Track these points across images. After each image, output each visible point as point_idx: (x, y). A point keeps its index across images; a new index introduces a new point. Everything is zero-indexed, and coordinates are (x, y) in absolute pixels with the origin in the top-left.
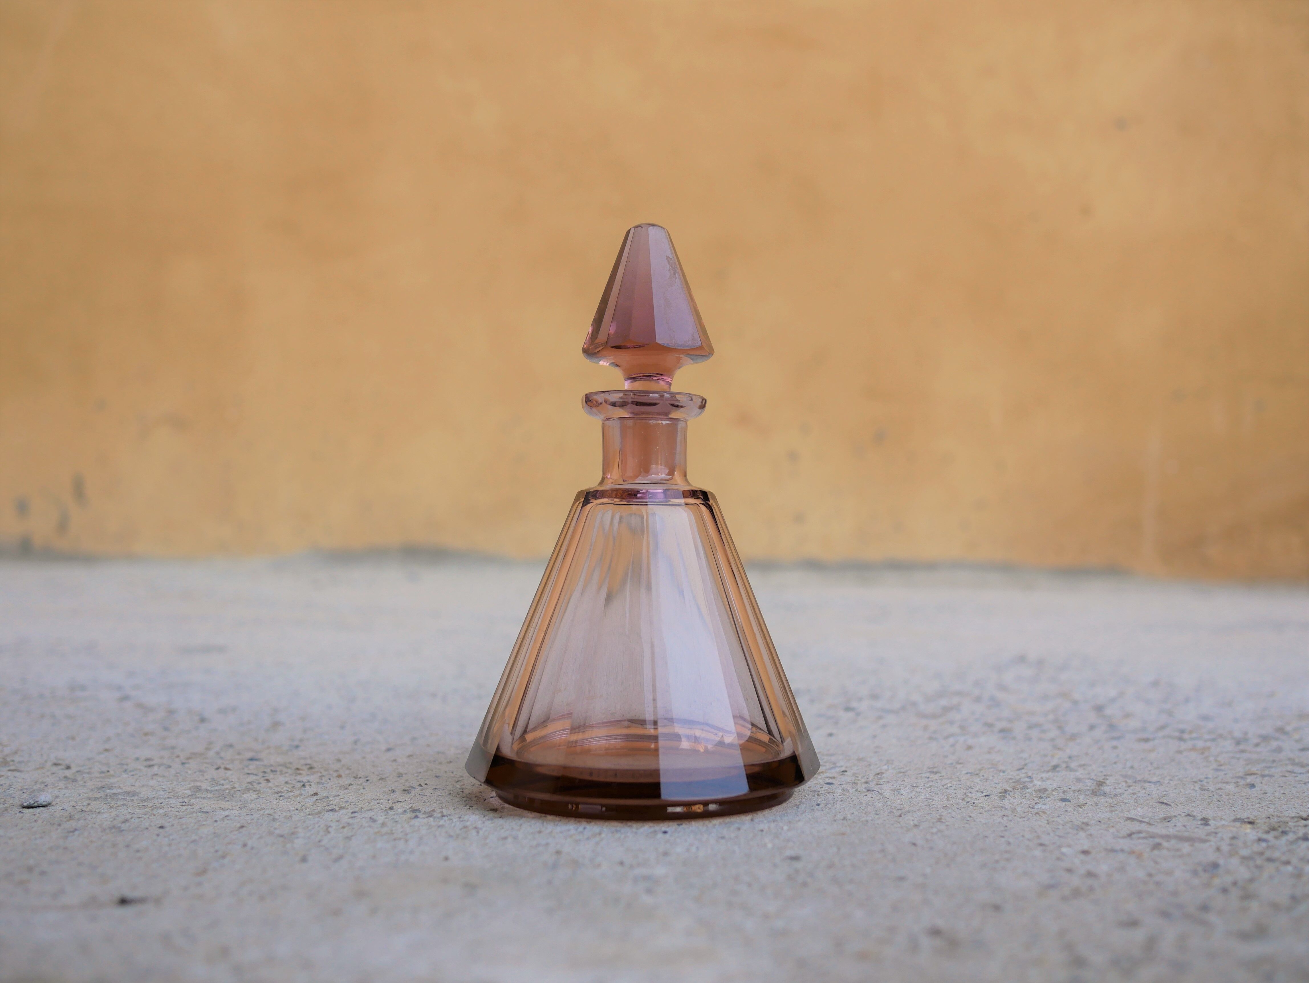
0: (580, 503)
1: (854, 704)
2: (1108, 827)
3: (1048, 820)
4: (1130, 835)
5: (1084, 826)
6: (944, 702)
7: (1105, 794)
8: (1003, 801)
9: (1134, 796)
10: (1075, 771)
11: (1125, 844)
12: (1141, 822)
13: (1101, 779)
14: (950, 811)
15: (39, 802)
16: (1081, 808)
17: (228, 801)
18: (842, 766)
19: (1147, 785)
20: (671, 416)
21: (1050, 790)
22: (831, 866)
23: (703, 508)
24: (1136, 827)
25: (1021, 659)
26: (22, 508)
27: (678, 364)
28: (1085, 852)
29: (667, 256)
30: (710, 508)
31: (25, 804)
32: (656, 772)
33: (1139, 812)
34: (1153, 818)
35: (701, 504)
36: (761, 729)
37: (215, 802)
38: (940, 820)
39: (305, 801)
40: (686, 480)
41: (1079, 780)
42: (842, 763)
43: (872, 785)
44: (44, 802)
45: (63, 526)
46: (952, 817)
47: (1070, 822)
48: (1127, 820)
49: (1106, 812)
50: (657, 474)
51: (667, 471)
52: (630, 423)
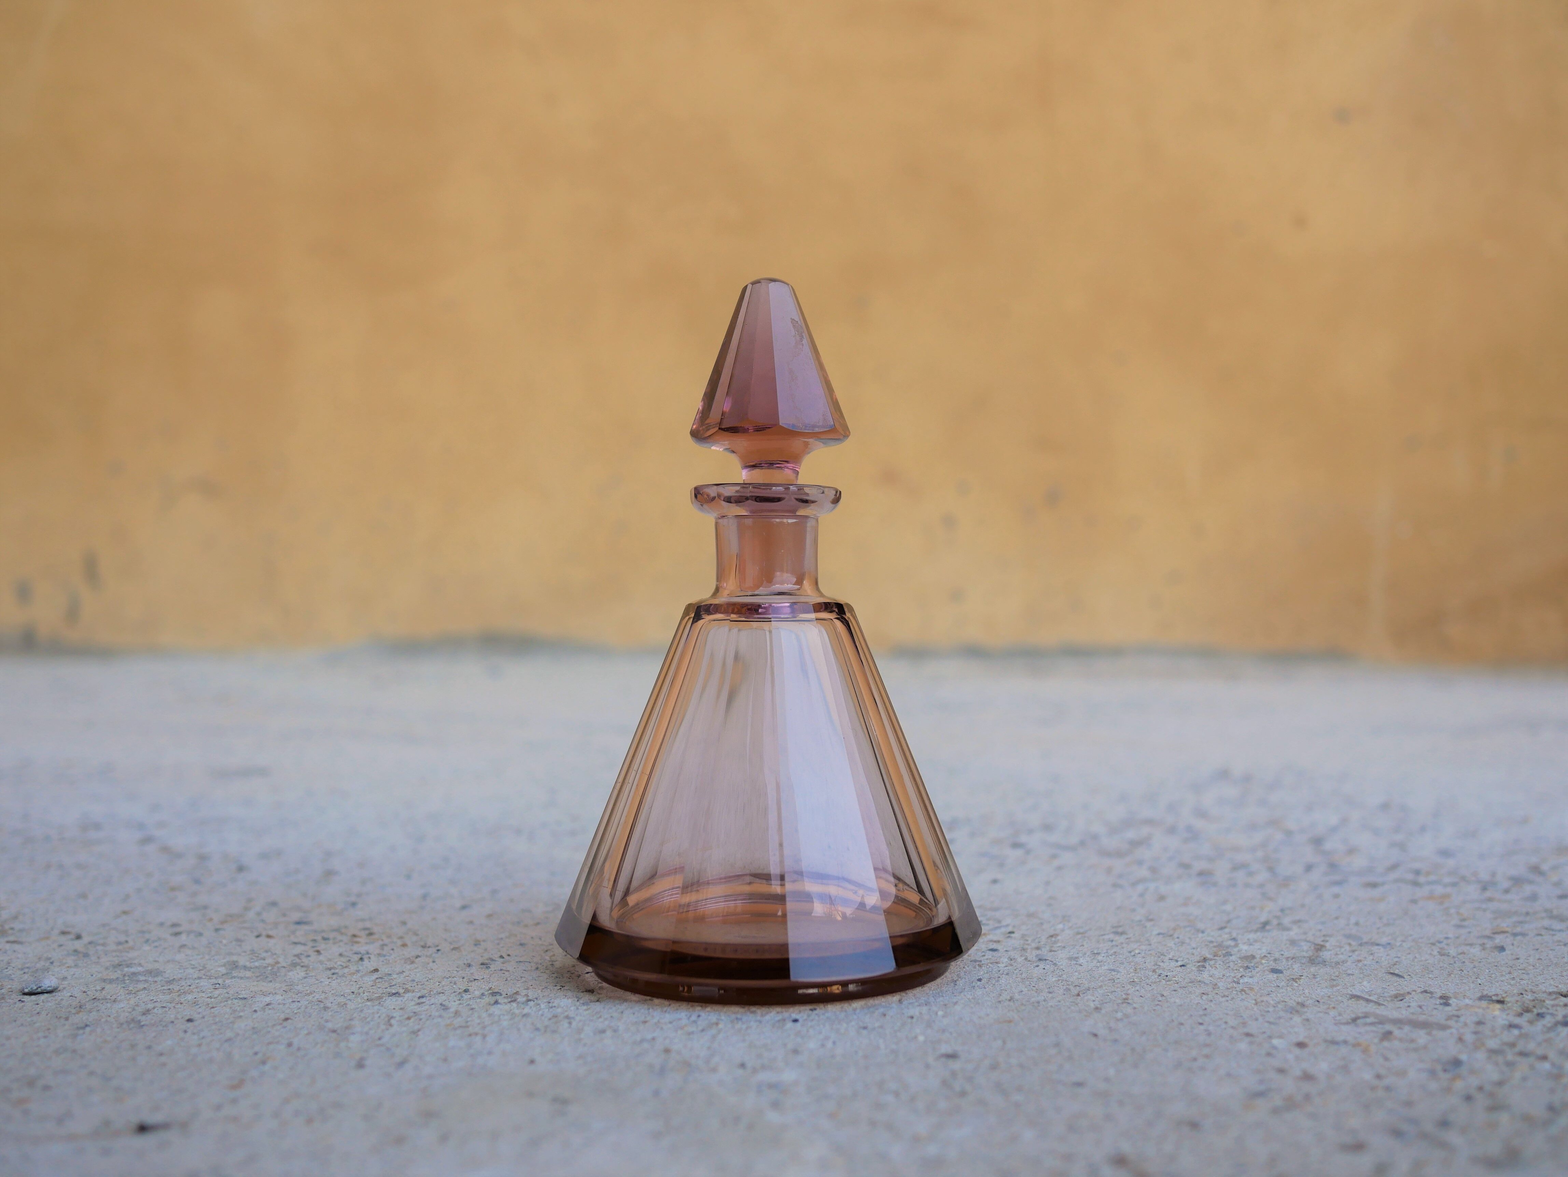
0: (689, 618)
1: (1023, 838)
2: (1329, 1008)
3: (1255, 1000)
4: (1354, 1020)
5: (1299, 1008)
6: (1131, 834)
7: (1324, 963)
8: (1203, 973)
9: (1360, 965)
10: (1288, 929)
11: (1347, 1033)
12: (1368, 1001)
13: (1319, 941)
14: (1137, 988)
15: (42, 988)
16: (1296, 982)
17: (271, 981)
18: (1007, 925)
19: (1375, 949)
20: (798, 514)
21: (1258, 956)
22: (994, 1067)
23: (838, 623)
24: (1361, 1008)
25: (1224, 775)
26: (24, 593)
27: (806, 449)
28: (1301, 1045)
29: (791, 319)
30: (846, 623)
31: (26, 991)
32: (784, 947)
33: (1365, 987)
34: (1382, 995)
35: (835, 618)
36: (908, 885)
37: (255, 983)
38: (1126, 1001)
39: (362, 980)
40: (818, 589)
41: (1293, 942)
42: (1008, 921)
43: (1044, 952)
44: (49, 987)
45: (72, 614)
46: (1141, 996)
47: (1283, 1002)
48: (1351, 999)
49: (1326, 987)
50: (782, 583)
51: (795, 580)
52: (749, 522)
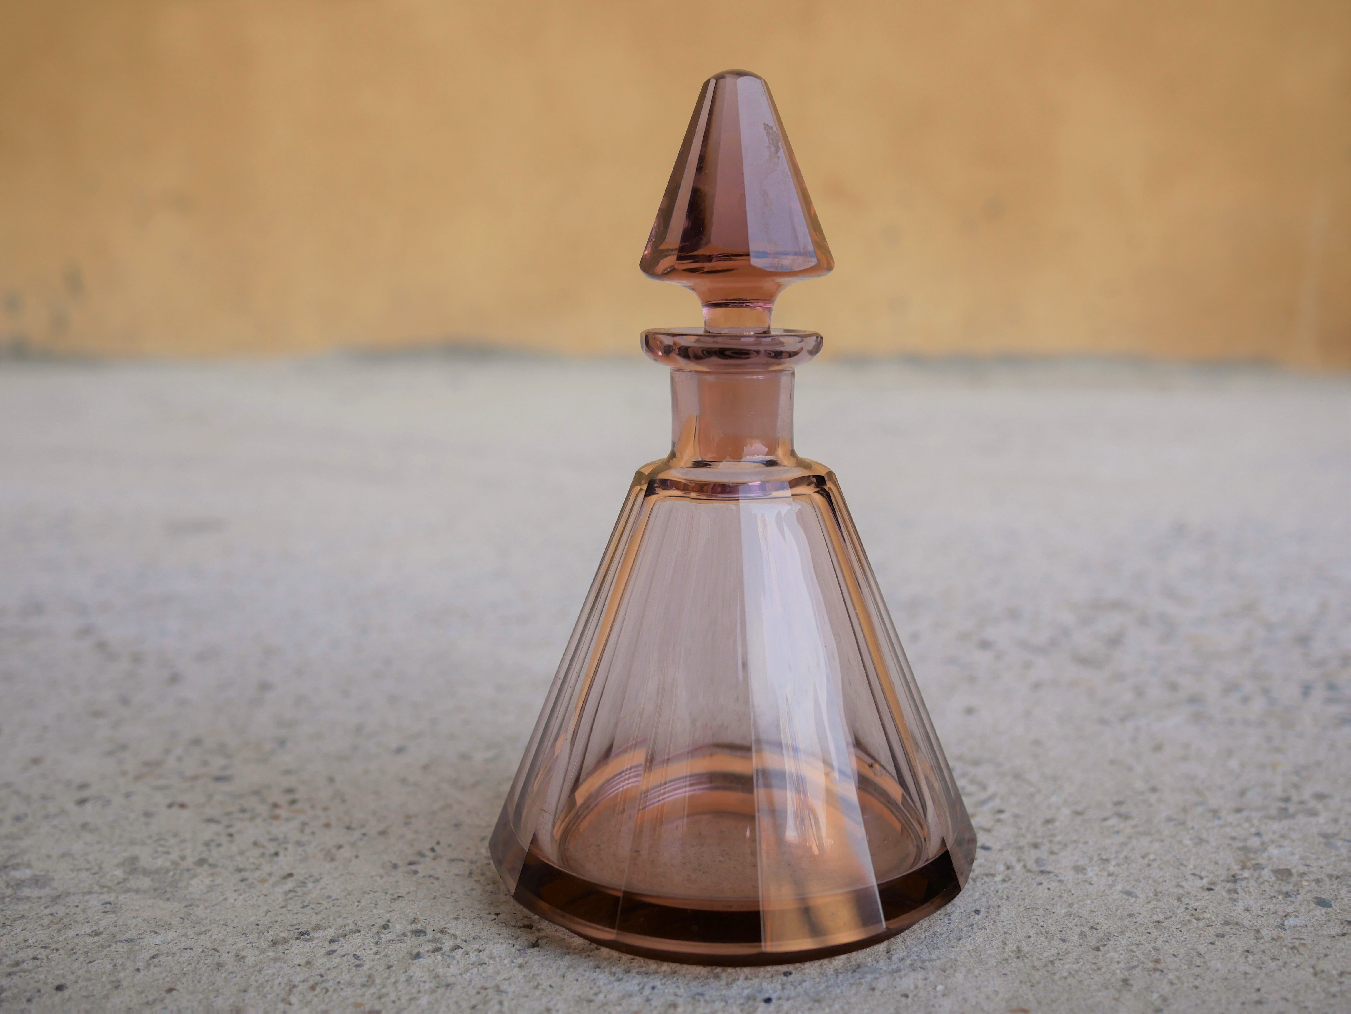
0: (641, 490)
1: (990, 632)
3: (1313, 967)
6: (1103, 626)
10: (1314, 812)
14: (1166, 936)
20: (770, 370)
21: (1294, 871)
23: (818, 498)
29: (764, 124)
30: (827, 495)
35: (815, 492)
40: (797, 461)
41: (1327, 841)
43: (1044, 854)
46: (1174, 955)
50: (753, 455)
51: (766, 449)
52: (710, 378)
